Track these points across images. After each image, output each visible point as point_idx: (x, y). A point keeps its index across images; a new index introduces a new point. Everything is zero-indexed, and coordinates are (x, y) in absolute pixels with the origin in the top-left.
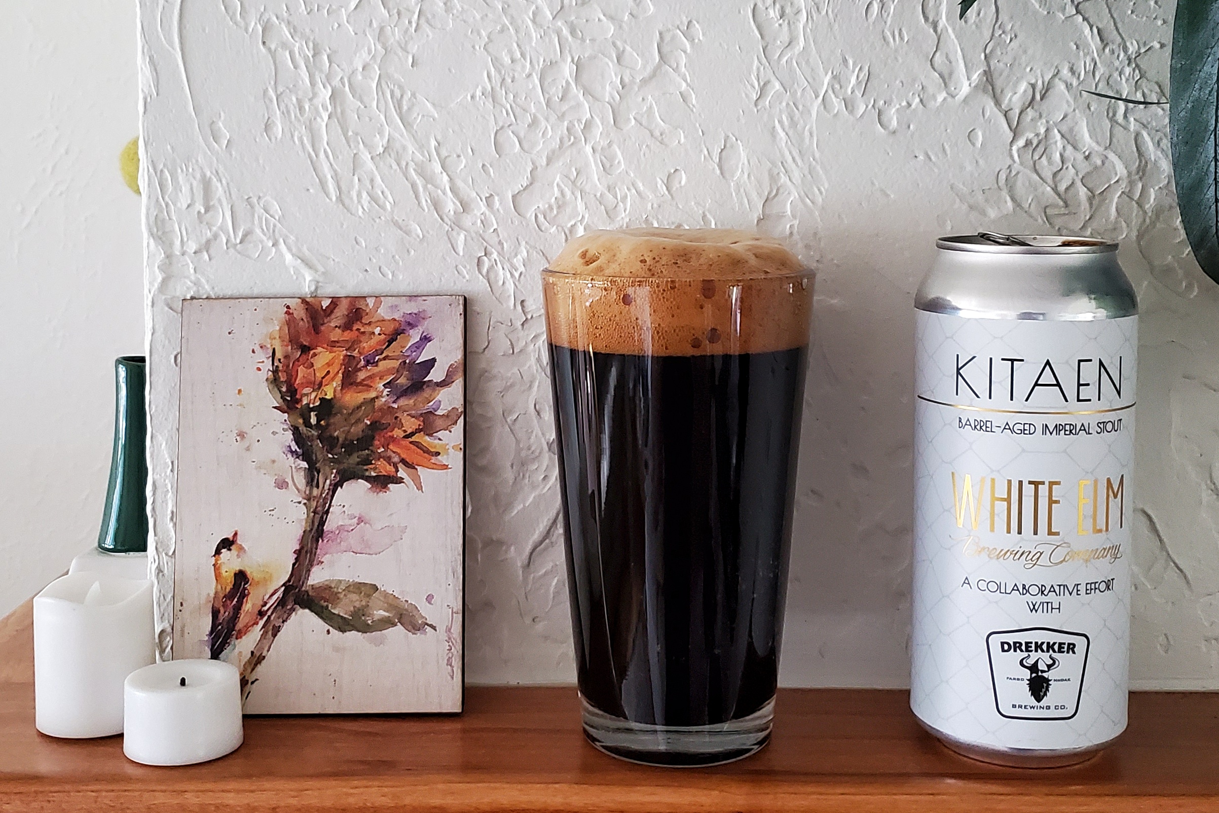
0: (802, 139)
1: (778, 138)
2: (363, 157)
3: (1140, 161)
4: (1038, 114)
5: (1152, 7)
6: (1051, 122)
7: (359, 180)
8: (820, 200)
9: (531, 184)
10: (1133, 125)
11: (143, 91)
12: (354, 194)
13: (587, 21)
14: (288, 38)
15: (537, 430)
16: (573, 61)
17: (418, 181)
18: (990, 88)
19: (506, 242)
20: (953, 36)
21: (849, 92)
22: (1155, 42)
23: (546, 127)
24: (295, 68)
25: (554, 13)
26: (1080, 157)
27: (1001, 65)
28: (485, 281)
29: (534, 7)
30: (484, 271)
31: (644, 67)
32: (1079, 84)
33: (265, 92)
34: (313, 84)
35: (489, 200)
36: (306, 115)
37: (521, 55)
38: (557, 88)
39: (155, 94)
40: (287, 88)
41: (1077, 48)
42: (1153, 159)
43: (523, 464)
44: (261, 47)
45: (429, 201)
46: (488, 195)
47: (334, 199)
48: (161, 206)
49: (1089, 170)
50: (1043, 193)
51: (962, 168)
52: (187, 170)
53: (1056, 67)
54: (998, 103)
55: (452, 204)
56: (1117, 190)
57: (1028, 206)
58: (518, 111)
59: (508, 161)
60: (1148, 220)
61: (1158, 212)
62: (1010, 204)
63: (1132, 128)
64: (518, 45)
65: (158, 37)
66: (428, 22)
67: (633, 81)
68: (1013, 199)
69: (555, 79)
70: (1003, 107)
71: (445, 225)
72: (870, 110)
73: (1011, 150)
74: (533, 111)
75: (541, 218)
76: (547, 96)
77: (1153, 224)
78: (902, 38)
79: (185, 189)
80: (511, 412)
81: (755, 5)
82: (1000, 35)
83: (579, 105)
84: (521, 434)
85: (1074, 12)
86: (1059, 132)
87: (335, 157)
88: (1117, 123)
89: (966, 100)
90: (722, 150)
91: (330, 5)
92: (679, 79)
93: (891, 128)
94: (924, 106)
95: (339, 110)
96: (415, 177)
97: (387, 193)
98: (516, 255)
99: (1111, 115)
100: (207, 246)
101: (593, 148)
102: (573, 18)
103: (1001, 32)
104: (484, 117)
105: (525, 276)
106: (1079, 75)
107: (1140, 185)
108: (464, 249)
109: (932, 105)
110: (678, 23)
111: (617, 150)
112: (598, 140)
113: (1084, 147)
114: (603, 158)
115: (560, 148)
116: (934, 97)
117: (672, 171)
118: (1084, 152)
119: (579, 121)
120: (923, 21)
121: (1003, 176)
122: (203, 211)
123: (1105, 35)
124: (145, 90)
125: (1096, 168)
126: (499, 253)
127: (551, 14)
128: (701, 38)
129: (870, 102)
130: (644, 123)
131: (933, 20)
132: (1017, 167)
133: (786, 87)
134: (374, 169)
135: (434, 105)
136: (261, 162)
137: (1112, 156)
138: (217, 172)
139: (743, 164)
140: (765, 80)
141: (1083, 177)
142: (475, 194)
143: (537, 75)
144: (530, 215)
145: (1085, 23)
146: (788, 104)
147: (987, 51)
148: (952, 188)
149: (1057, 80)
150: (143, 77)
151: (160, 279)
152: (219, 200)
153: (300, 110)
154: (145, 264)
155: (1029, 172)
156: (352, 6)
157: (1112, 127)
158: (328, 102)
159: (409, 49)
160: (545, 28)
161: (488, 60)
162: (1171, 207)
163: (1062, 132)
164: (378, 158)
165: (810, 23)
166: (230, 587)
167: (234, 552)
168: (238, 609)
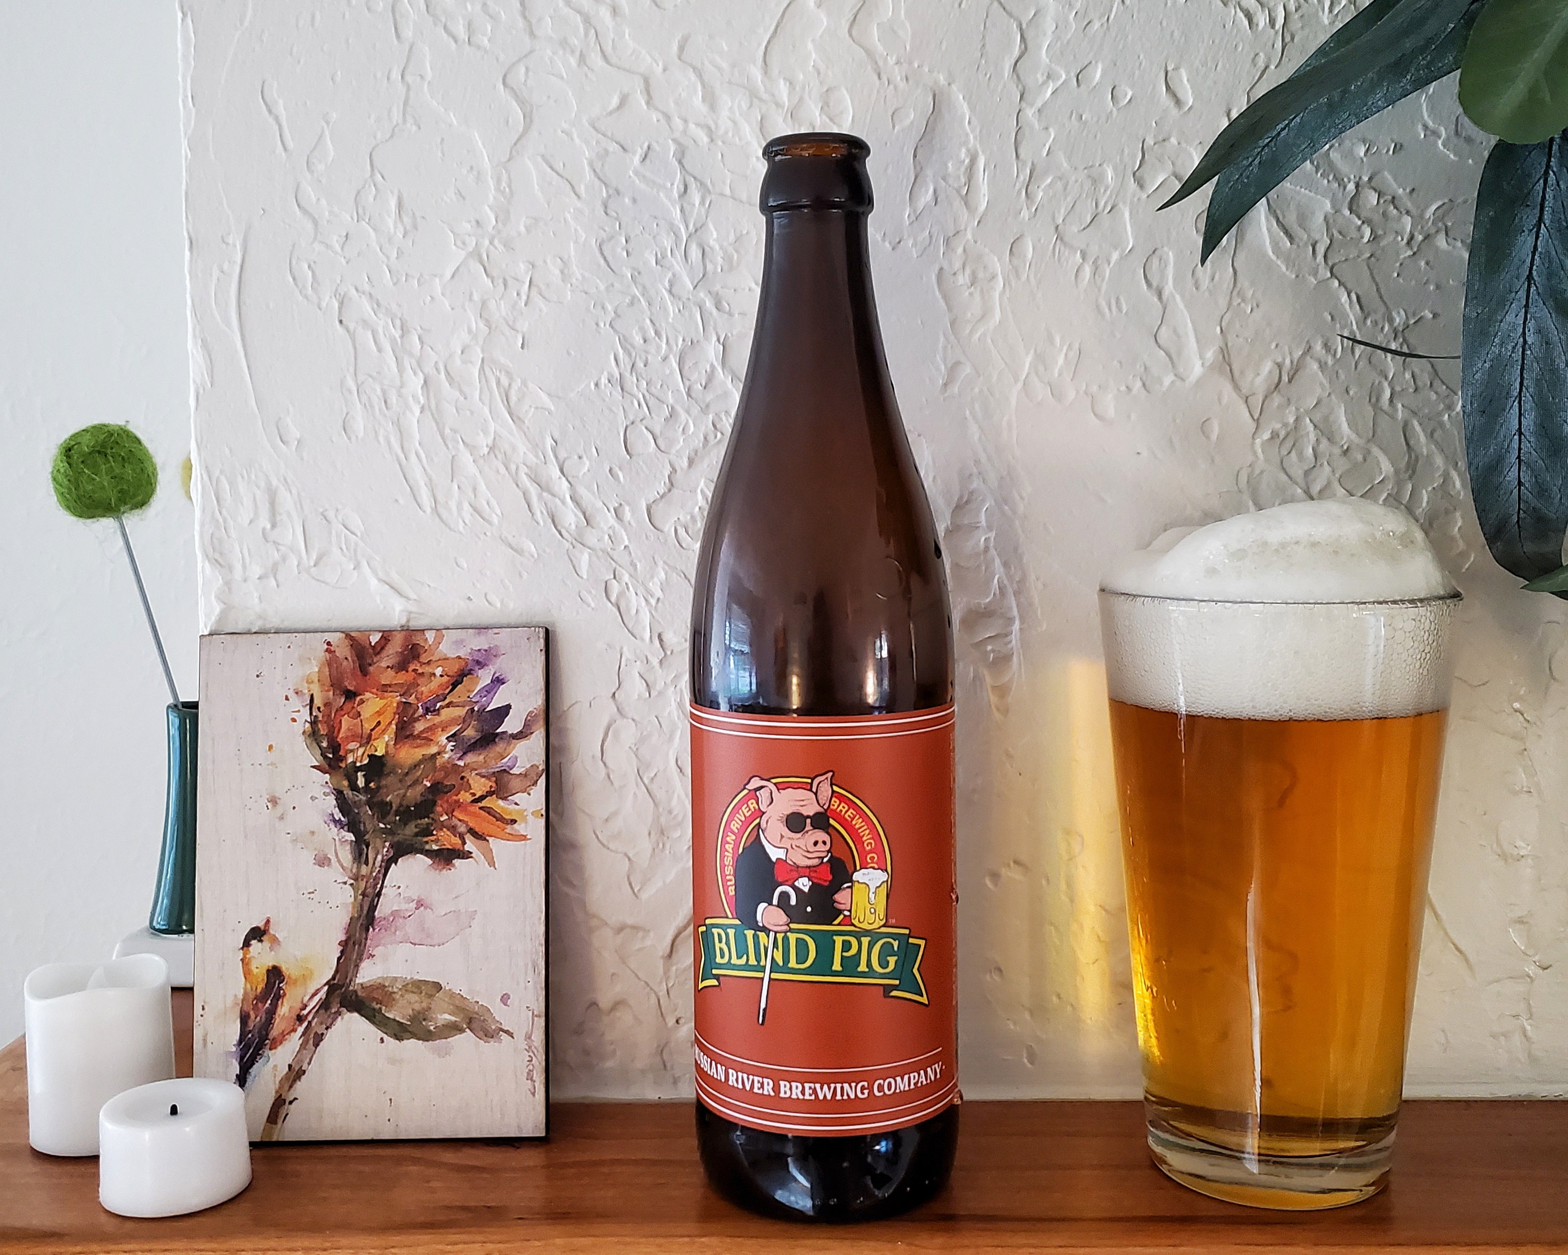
0: (999, 434)
1: (970, 432)
2: (463, 459)
3: (1410, 457)
4: (1286, 398)
5: (1422, 269)
6: (1302, 410)
7: (459, 487)
8: (1020, 509)
11: (195, 381)
12: (453, 505)
13: (735, 290)
14: (370, 316)
16: (718, 340)
17: (531, 489)
18: (1228, 368)
19: (640, 561)
20: (1181, 305)
21: (1056, 374)
22: (1427, 311)
23: (687, 422)
24: (380, 350)
25: (695, 283)
26: (1337, 451)
27: (1241, 339)
28: (615, 610)
29: (670, 275)
30: (613, 599)
32: (1335, 363)
33: (342, 382)
34: (401, 370)
35: (618, 510)
36: (393, 410)
37: (656, 334)
38: (699, 373)
39: (210, 386)
40: (371, 376)
41: (1332, 317)
42: (1425, 453)
44: (339, 327)
45: (545, 512)
46: (617, 505)
47: (429, 510)
48: (218, 521)
49: (1347, 467)
51: (1193, 467)
52: (249, 477)
53: (1308, 342)
54: (1237, 387)
55: (573, 516)
56: (1382, 492)
58: (652, 402)
59: (641, 463)
61: (1432, 519)
63: (1400, 415)
64: (651, 321)
65: (212, 314)
66: (540, 293)
68: (1257, 504)
69: (697, 363)
70: (1243, 391)
71: (564, 541)
72: (1082, 397)
73: (1253, 444)
74: (671, 401)
75: (681, 531)
76: (687, 383)
78: (1119, 309)
79: (247, 500)
80: (648, 770)
81: (941, 269)
82: (1239, 304)
83: (726, 394)
84: (660, 796)
85: (1329, 275)
86: (1311, 421)
87: (430, 459)
88: (1382, 410)
89: (1199, 383)
91: (421, 275)
93: (1107, 419)
94: (1148, 391)
95: (433, 402)
96: (527, 483)
97: (494, 502)
98: (652, 577)
99: (1373, 400)
100: (275, 569)
102: (718, 287)
103: (1239, 300)
104: (611, 410)
105: (663, 604)
106: (1335, 352)
107: (1410, 485)
108: (588, 571)
109: (1157, 390)
113: (1343, 438)
115: (704, 446)
116: (1160, 380)
118: (1342, 446)
119: (727, 412)
120: (1145, 287)
121: (1243, 478)
122: (269, 526)
123: (1365, 303)
124: (197, 379)
125: (1356, 465)
126: (631, 576)
127: (692, 283)
129: (1081, 387)
131: (1158, 286)
132: (1260, 464)
133: (979, 369)
134: (478, 475)
135: (549, 395)
136: (340, 466)
138: (285, 479)
139: (929, 464)
140: (954, 361)
141: (1341, 477)
142: (601, 503)
143: (675, 357)
144: (669, 528)
145: (1343, 289)
146: (982, 391)
147: (1223, 324)
148: (1181, 492)
149: (1308, 358)
150: (195, 364)
151: (217, 610)
152: (289, 515)
153: (385, 402)
154: (200, 592)
155: (1275, 470)
156: (448, 275)
157: (1375, 414)
158: (420, 391)
159: (518, 326)
160: (685, 300)
161: (615, 341)
162: (1447, 512)
163: (1315, 421)
164: (481, 461)
165: (1007, 291)
166: (261, 986)
167: (266, 944)
168: (272, 1013)
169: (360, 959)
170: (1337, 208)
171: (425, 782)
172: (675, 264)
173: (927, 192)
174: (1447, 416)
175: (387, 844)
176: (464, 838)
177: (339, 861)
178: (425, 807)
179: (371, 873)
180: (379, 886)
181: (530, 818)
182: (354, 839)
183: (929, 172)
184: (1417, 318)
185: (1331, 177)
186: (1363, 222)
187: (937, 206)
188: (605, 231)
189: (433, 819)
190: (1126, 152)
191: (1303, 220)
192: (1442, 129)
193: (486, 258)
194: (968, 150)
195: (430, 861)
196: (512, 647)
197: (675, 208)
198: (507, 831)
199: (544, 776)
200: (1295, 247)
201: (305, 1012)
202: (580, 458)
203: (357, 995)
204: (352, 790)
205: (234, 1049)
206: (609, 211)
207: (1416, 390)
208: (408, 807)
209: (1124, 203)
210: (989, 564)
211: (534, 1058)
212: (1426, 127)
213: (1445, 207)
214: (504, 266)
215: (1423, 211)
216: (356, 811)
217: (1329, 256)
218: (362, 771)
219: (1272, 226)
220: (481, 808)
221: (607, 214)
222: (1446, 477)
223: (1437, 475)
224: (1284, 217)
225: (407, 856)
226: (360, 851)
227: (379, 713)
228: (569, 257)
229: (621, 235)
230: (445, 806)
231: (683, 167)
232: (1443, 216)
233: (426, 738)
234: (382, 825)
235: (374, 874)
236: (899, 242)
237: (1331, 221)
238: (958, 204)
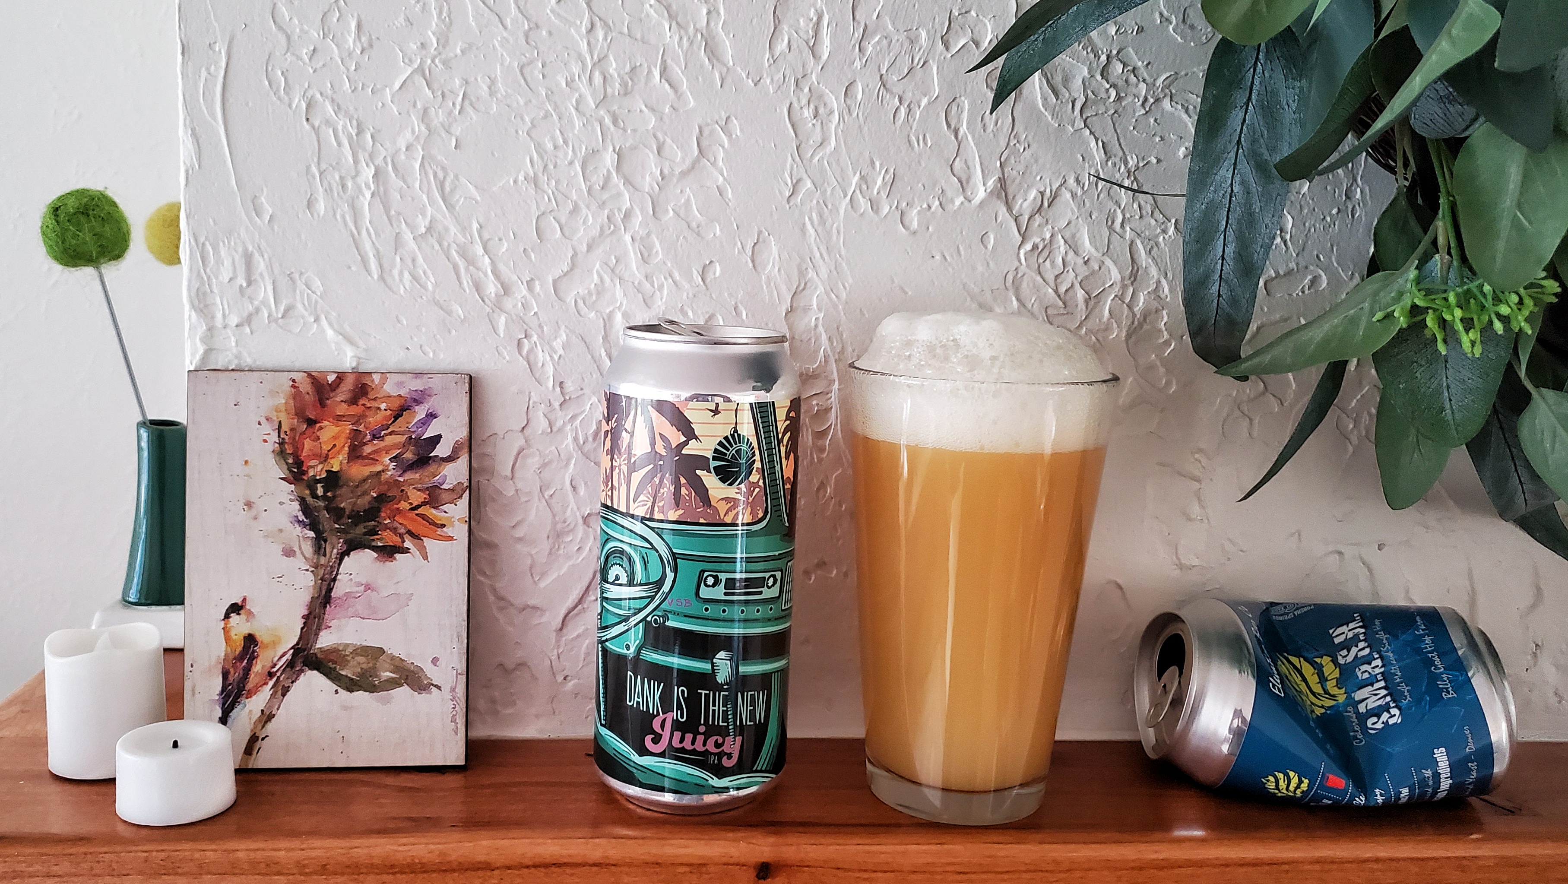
0: (830, 237)
1: (808, 234)
2: (406, 237)
3: (1133, 268)
4: (1045, 220)
5: (1152, 124)
6: (1056, 229)
7: (401, 259)
8: (844, 295)
9: (572, 269)
10: (1128, 234)
11: (185, 163)
12: (396, 273)
13: (629, 111)
14: (332, 116)
15: (572, 505)
16: (614, 150)
17: (460, 263)
18: (1004, 194)
19: (546, 325)
20: (972, 144)
21: (875, 192)
22: (1152, 157)
23: (587, 215)
24: (339, 144)
25: (598, 102)
26: (1080, 261)
27: (1014, 172)
28: (525, 363)
29: (577, 95)
30: (524, 354)
31: (683, 160)
32: (1083, 194)
33: (308, 168)
34: (356, 162)
35: (530, 284)
36: (349, 194)
37: (563, 141)
38: (598, 176)
39: (197, 167)
40: (331, 165)
41: (1083, 158)
42: (1144, 266)
43: (558, 536)
44: (305, 123)
45: (470, 282)
46: (529, 279)
47: (376, 276)
48: (202, 278)
49: (1087, 274)
50: (1045, 293)
51: (974, 269)
52: (229, 244)
53: (1064, 177)
54: (1010, 209)
55: (494, 287)
56: (1110, 294)
57: (1030, 305)
58: (559, 197)
59: (549, 246)
60: (1136, 323)
61: (1146, 315)
62: (1015, 303)
63: (1128, 236)
64: (561, 131)
65: (200, 108)
66: (471, 104)
67: (672, 173)
68: (1018, 299)
69: (596, 167)
70: (1014, 212)
71: (486, 307)
72: (894, 211)
73: (1019, 253)
74: (575, 198)
75: (581, 303)
76: (588, 183)
77: (1141, 325)
78: (926, 144)
79: (227, 263)
80: (548, 488)
81: (791, 104)
82: (1015, 145)
83: (619, 195)
84: (557, 508)
85: (1083, 125)
86: (1063, 238)
87: (377, 234)
88: (1115, 231)
89: (982, 204)
90: (755, 244)
91: (375, 85)
92: (716, 173)
93: (911, 229)
94: (943, 209)
95: (382, 189)
96: (457, 258)
97: (429, 272)
98: (556, 338)
99: (1109, 223)
100: (249, 319)
101: (632, 238)
102: (615, 107)
103: (1015, 142)
104: (526, 202)
106: (1084, 185)
107: (1131, 290)
108: (504, 330)
109: (950, 208)
110: (717, 117)
111: (655, 239)
112: (637, 229)
113: (1085, 252)
114: (642, 247)
115: (600, 236)
116: (952, 201)
117: (708, 263)
118: (1084, 258)
119: (619, 210)
120: (946, 127)
121: (1010, 278)
122: (245, 285)
123: (1108, 149)
124: (186, 162)
125: (1093, 273)
126: (539, 336)
127: (595, 103)
128: (739, 134)
129: (894, 203)
130: (681, 215)
131: (955, 128)
132: (1023, 268)
133: (817, 185)
134: (416, 248)
135: (476, 187)
136: (303, 237)
137: (1109, 262)
138: (259, 247)
139: (774, 258)
140: (799, 177)
141: (1082, 280)
142: (516, 277)
143: (579, 162)
144: (570, 300)
145: (1092, 136)
146: (818, 202)
147: (1002, 160)
148: (964, 288)
149: (1063, 189)
150: (185, 149)
151: (201, 351)
152: (261, 275)
153: (343, 187)
154: (186, 335)
155: (1034, 274)
156: (397, 85)
157: (1110, 234)
158: (371, 180)
159: (452, 131)
160: (588, 116)
161: (531, 146)
162: (1157, 311)
163: (1066, 238)
164: (420, 238)
165: (842, 124)
166: (239, 649)
167: (243, 617)
168: (247, 670)
169: (319, 629)
170: (1092, 73)
171: (372, 493)
172: (581, 85)
173: (783, 40)
174: (1162, 237)
175: (341, 541)
176: (403, 538)
177: (302, 553)
178: (372, 513)
179: (329, 562)
180: (335, 573)
181: (457, 523)
182: (314, 536)
183: (785, 27)
184: (1145, 162)
185: (1089, 50)
186: (1111, 87)
187: (791, 53)
188: (526, 57)
189: (378, 522)
190: (937, 20)
191: (1066, 81)
192: (1173, 17)
193: (427, 72)
194: (817, 11)
195: (376, 555)
196: (442, 388)
197: (583, 42)
198: (438, 533)
199: (468, 491)
200: (1059, 102)
201: (275, 670)
202: (500, 240)
203: (317, 657)
204: (313, 498)
205: (217, 698)
206: (530, 40)
207: (1141, 217)
208: (358, 512)
209: (934, 60)
210: (818, 338)
211: (457, 706)
212: (1161, 15)
213: (1172, 78)
214: (442, 81)
215: (1155, 80)
216: (316, 514)
217: (1085, 110)
218: (321, 483)
219: (1043, 85)
220: (417, 515)
221: (527, 43)
222: (1158, 282)
223: (1151, 282)
224: (1052, 78)
225: (356, 551)
226: (319, 547)
227: (335, 438)
228: (496, 76)
229: (538, 60)
230: (388, 512)
231: (591, 9)
232: (1169, 86)
233: (372, 459)
234: (337, 526)
235: (331, 564)
236: (759, 80)
237: (1087, 84)
238: (807, 52)
